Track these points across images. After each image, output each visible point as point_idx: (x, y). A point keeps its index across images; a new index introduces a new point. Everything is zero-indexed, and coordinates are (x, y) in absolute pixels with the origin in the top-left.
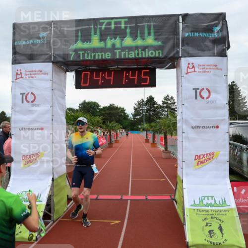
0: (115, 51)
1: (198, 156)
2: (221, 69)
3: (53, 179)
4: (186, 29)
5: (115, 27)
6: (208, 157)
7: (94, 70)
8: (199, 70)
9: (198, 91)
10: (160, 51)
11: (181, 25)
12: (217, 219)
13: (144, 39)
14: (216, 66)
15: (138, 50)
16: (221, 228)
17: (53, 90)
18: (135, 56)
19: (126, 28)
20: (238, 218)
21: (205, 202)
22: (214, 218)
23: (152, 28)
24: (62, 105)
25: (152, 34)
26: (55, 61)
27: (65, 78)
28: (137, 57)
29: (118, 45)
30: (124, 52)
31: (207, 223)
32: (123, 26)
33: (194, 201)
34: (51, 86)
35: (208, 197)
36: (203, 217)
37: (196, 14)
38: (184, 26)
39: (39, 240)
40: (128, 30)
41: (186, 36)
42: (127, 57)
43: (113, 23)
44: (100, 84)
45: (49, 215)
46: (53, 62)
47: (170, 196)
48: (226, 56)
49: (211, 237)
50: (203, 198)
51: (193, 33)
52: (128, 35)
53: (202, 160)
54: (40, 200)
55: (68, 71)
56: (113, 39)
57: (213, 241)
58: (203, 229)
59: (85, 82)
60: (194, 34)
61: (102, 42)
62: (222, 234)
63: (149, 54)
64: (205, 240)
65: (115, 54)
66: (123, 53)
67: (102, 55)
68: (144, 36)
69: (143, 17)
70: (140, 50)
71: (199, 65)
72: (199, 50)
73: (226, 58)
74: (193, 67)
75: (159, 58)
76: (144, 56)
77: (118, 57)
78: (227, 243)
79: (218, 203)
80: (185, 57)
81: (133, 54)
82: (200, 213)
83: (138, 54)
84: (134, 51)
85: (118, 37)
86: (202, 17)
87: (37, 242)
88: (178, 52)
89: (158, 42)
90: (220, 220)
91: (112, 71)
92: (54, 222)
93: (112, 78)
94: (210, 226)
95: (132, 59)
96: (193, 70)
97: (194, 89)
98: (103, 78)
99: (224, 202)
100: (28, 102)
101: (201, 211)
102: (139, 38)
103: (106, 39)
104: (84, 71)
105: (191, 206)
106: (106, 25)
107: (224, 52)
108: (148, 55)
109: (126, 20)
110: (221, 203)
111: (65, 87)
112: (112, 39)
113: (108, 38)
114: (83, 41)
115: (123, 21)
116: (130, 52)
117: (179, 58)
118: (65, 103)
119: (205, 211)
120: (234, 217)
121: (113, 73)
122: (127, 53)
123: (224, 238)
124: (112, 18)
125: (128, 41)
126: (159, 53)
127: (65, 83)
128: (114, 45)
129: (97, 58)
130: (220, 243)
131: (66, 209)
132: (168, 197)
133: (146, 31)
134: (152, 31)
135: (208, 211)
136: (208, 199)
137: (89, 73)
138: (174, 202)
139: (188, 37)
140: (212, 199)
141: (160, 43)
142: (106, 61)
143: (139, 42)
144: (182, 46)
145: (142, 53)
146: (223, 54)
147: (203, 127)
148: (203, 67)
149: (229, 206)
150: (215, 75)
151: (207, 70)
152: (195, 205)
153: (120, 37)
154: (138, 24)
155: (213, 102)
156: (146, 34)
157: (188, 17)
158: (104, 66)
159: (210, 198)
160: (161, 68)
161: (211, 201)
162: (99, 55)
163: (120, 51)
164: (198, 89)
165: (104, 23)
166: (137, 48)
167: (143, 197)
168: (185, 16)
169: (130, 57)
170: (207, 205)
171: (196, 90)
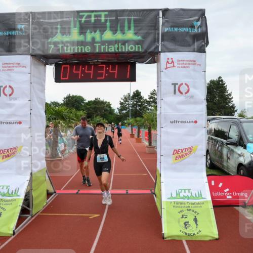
0: (95, 45)
1: (176, 150)
2: (200, 65)
3: (31, 173)
4: (166, 24)
5: (95, 20)
6: (186, 152)
7: (74, 64)
8: (178, 65)
9: (177, 86)
10: (140, 46)
11: (161, 20)
12: (193, 211)
13: (124, 33)
14: (195, 61)
15: (118, 45)
16: (196, 220)
17: (31, 83)
18: (115, 50)
19: (106, 21)
20: (213, 210)
21: (182, 195)
22: (190, 210)
23: (132, 22)
24: (41, 99)
25: (132, 28)
26: (34, 54)
27: (45, 71)
28: (117, 51)
29: (98, 39)
30: (104, 46)
31: (183, 215)
32: (103, 19)
33: (171, 194)
34: (29, 79)
35: (185, 190)
36: (180, 209)
37: (176, 9)
38: (164, 21)
39: (16, 234)
40: (108, 24)
41: (166, 31)
42: (107, 51)
43: (93, 16)
44: (80, 77)
45: (27, 209)
46: (32, 55)
47: (151, 190)
48: (205, 52)
49: (186, 228)
50: (180, 191)
51: (172, 28)
52: (108, 29)
53: (180, 154)
54: (18, 194)
55: (48, 64)
56: (93, 33)
57: (188, 232)
58: (179, 222)
59: (65, 76)
60: (174, 29)
61: (82, 35)
62: (197, 225)
63: (128, 48)
64: (180, 231)
65: (95, 47)
66: (102, 47)
67: (82, 49)
68: (124, 30)
69: (123, 11)
70: (120, 44)
71: (178, 61)
72: (178, 45)
73: (205, 54)
74: (173, 62)
75: (138, 52)
76: (124, 50)
77: (97, 51)
78: (201, 234)
79: (194, 196)
80: (164, 52)
81: (113, 48)
82: (177, 205)
83: (118, 49)
84: (114, 45)
85: (98, 31)
86: (182, 12)
87: (15, 236)
88: (158, 47)
89: (138, 36)
90: (196, 212)
91: (92, 65)
92: (32, 217)
93: (92, 72)
94: (186, 217)
95: (112, 53)
96: (172, 65)
97: (173, 84)
98: (83, 72)
99: (200, 195)
100: (6, 95)
101: (178, 203)
102: (119, 32)
103: (86, 32)
104: (63, 64)
105: (169, 199)
106: (86, 18)
107: (203, 48)
108: (128, 50)
109: (107, 13)
110: (197, 196)
111: (44, 81)
112: (91, 32)
113: (88, 31)
114: (63, 34)
115: (103, 14)
116: (110, 47)
117: (158, 53)
118: (45, 97)
119: (181, 203)
120: (208, 209)
121: (93, 66)
122: (107, 47)
123: (198, 229)
124: (92, 11)
125: (108, 35)
126: (139, 47)
127: (45, 76)
128: (93, 39)
129: (76, 51)
130: (194, 234)
131: (45, 204)
132: (148, 192)
133: (126, 25)
134: (132, 25)
135: (184, 204)
136: (185, 192)
137: (68, 66)
138: (154, 196)
139: (167, 32)
140: (189, 192)
141: (139, 38)
142: (86, 54)
143: (119, 36)
144: (162, 42)
145: (122, 47)
146: (202, 50)
147: (182, 122)
148: (182, 62)
149: (205, 198)
150: (194, 70)
151: (186, 66)
152: (172, 197)
153: (100, 31)
154: (119, 18)
155: (192, 97)
156: (126, 28)
157: (167, 12)
158: (84, 60)
159: (187, 191)
160: (141, 62)
161: (187, 194)
162: (78, 48)
163: (100, 44)
164: (177, 84)
165: (84, 15)
166: (117, 42)
167: (124, 192)
168: (165, 11)
169: (110, 51)
170: (184, 198)
171: (175, 85)
